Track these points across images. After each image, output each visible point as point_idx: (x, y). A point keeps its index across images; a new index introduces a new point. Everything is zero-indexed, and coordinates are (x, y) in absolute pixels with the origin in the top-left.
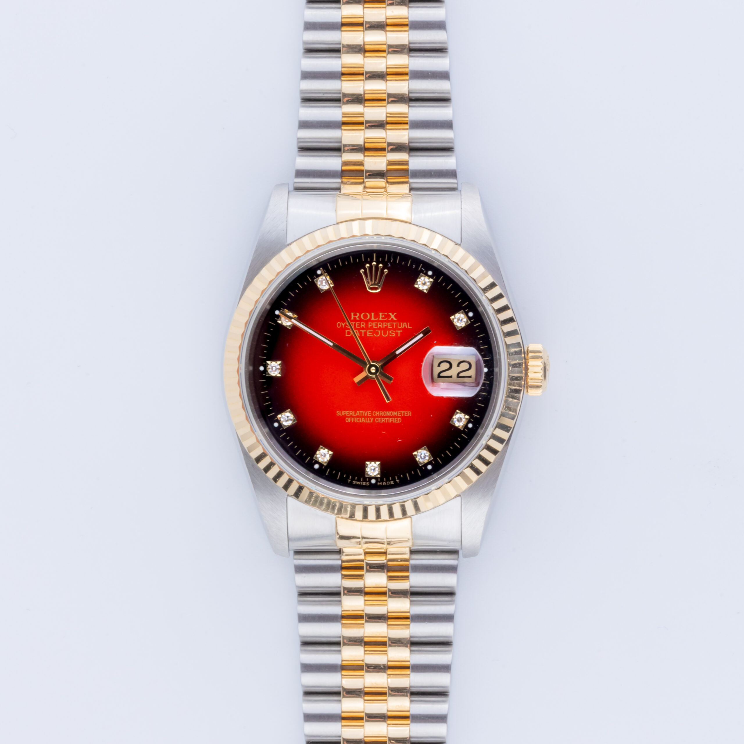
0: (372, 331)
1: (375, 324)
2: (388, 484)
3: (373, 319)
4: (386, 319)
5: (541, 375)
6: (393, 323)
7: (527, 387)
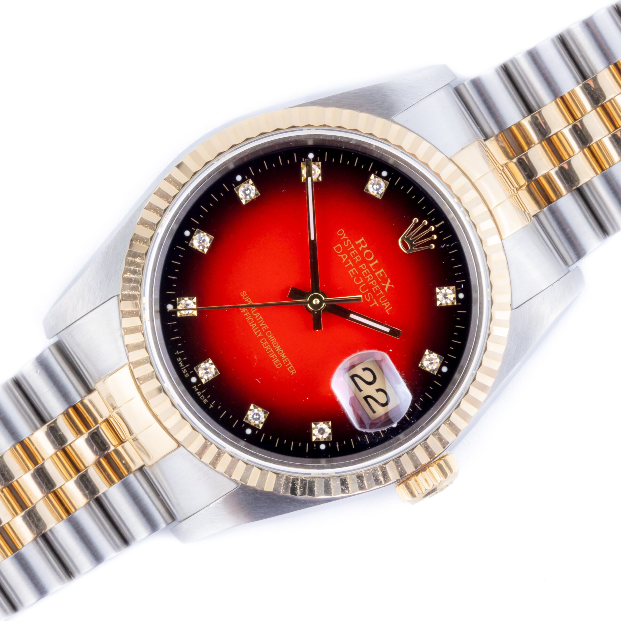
0: (357, 273)
1: (367, 271)
2: (201, 397)
3: (371, 265)
4: (380, 280)
5: (427, 489)
6: (381, 291)
7: (403, 482)
